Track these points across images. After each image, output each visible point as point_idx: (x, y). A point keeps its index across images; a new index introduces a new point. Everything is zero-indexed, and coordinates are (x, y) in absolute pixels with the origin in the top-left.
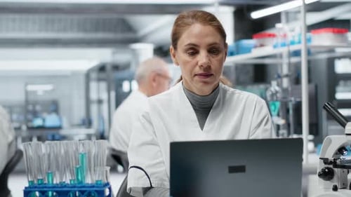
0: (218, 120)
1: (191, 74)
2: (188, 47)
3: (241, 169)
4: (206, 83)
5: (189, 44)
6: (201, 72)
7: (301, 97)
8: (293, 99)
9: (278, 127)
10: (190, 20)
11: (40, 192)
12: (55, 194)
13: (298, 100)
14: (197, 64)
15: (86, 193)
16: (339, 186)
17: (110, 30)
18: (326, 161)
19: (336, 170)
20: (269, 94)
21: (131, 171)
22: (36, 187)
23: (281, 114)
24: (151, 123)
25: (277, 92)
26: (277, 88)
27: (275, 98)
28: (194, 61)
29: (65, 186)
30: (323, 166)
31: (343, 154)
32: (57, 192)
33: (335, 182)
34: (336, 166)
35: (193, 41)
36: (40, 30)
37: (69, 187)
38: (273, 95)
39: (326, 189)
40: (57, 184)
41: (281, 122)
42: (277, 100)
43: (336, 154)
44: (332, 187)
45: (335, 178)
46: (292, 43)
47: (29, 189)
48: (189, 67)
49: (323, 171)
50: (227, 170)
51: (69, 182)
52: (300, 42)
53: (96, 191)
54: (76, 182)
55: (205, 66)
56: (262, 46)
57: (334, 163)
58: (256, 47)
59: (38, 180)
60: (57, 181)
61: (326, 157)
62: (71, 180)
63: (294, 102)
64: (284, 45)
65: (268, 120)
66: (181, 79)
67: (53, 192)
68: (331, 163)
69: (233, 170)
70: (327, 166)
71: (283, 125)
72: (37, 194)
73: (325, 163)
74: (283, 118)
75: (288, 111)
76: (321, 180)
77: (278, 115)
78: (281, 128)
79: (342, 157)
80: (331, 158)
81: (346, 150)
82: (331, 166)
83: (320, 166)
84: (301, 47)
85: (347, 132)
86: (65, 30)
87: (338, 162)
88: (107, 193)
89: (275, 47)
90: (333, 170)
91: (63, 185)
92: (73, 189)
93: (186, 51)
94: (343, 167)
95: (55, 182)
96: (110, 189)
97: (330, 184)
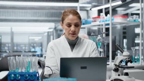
0: (78, 49)
1: (68, 33)
2: (67, 24)
3: (85, 68)
4: (73, 37)
5: (68, 23)
6: (72, 33)
7: (109, 41)
8: (106, 42)
9: (101, 52)
10: (68, 13)
11: (14, 75)
12: (19, 75)
13: (108, 42)
14: (70, 30)
15: (30, 76)
16: (120, 75)
17: (56, 17)
18: (116, 65)
19: (119, 68)
20: (97, 40)
21: (46, 68)
22: (12, 73)
23: (101, 47)
24: (53, 50)
25: (100, 39)
26: (100, 38)
27: (99, 41)
28: (69, 29)
29: (23, 73)
30: (115, 67)
31: (122, 63)
32: (20, 75)
33: (119, 73)
34: (119, 67)
35: (69, 21)
36: (32, 16)
37: (24, 73)
38: (99, 40)
39: (116, 75)
40: (20, 72)
41: (102, 50)
42: (100, 42)
43: (119, 63)
44: (118, 75)
45: (119, 71)
46: (106, 21)
47: (10, 74)
48: (67, 31)
49: (115, 69)
50: (80, 68)
51: (24, 72)
52: (109, 21)
53: (34, 75)
54: (27, 71)
55: (73, 31)
56: (95, 21)
57: (119, 66)
58: (93, 22)
59: (13, 70)
60: (20, 71)
61: (116, 64)
62: (25, 71)
63: (106, 43)
64: (103, 21)
65: (96, 50)
66: (65, 34)
67: (18, 75)
68: (117, 66)
69: (82, 68)
70: (116, 67)
71: (102, 51)
72: (13, 75)
73: (116, 66)
74: (102, 49)
75: (104, 46)
76: (114, 72)
77: (101, 48)
78: (102, 52)
79: (122, 64)
80: (118, 64)
81: (123, 61)
82: (118, 67)
83: (114, 67)
84: (110, 22)
85: (123, 55)
86: (40, 16)
87: (120, 66)
88: (38, 76)
89: (100, 22)
90: (118, 69)
91: (22, 72)
92: (25, 74)
93: (67, 25)
94: (122, 67)
95: (19, 71)
96: (39, 74)
97: (117, 74)
